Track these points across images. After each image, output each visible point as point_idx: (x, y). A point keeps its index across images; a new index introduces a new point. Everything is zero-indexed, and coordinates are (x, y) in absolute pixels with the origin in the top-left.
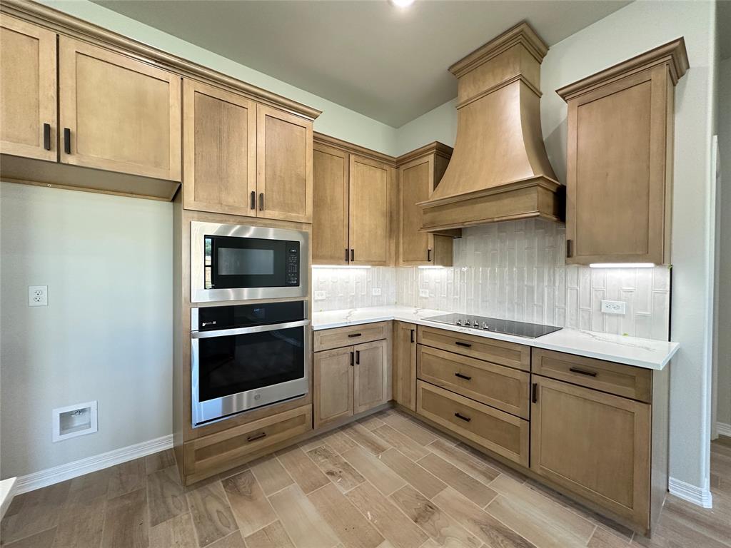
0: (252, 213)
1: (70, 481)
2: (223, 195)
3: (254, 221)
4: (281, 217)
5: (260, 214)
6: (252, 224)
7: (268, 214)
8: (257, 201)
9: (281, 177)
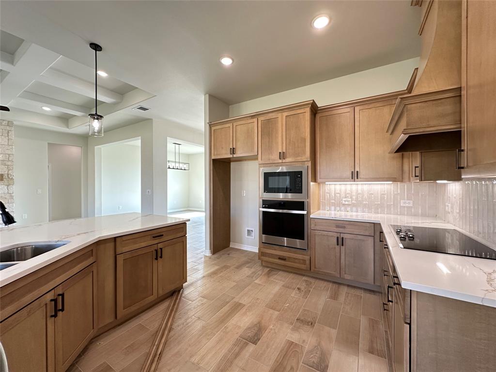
0: (280, 161)
1: (247, 251)
2: (270, 156)
3: (282, 164)
4: (293, 160)
5: (284, 161)
6: (281, 166)
7: (287, 160)
8: (282, 156)
9: (293, 141)
